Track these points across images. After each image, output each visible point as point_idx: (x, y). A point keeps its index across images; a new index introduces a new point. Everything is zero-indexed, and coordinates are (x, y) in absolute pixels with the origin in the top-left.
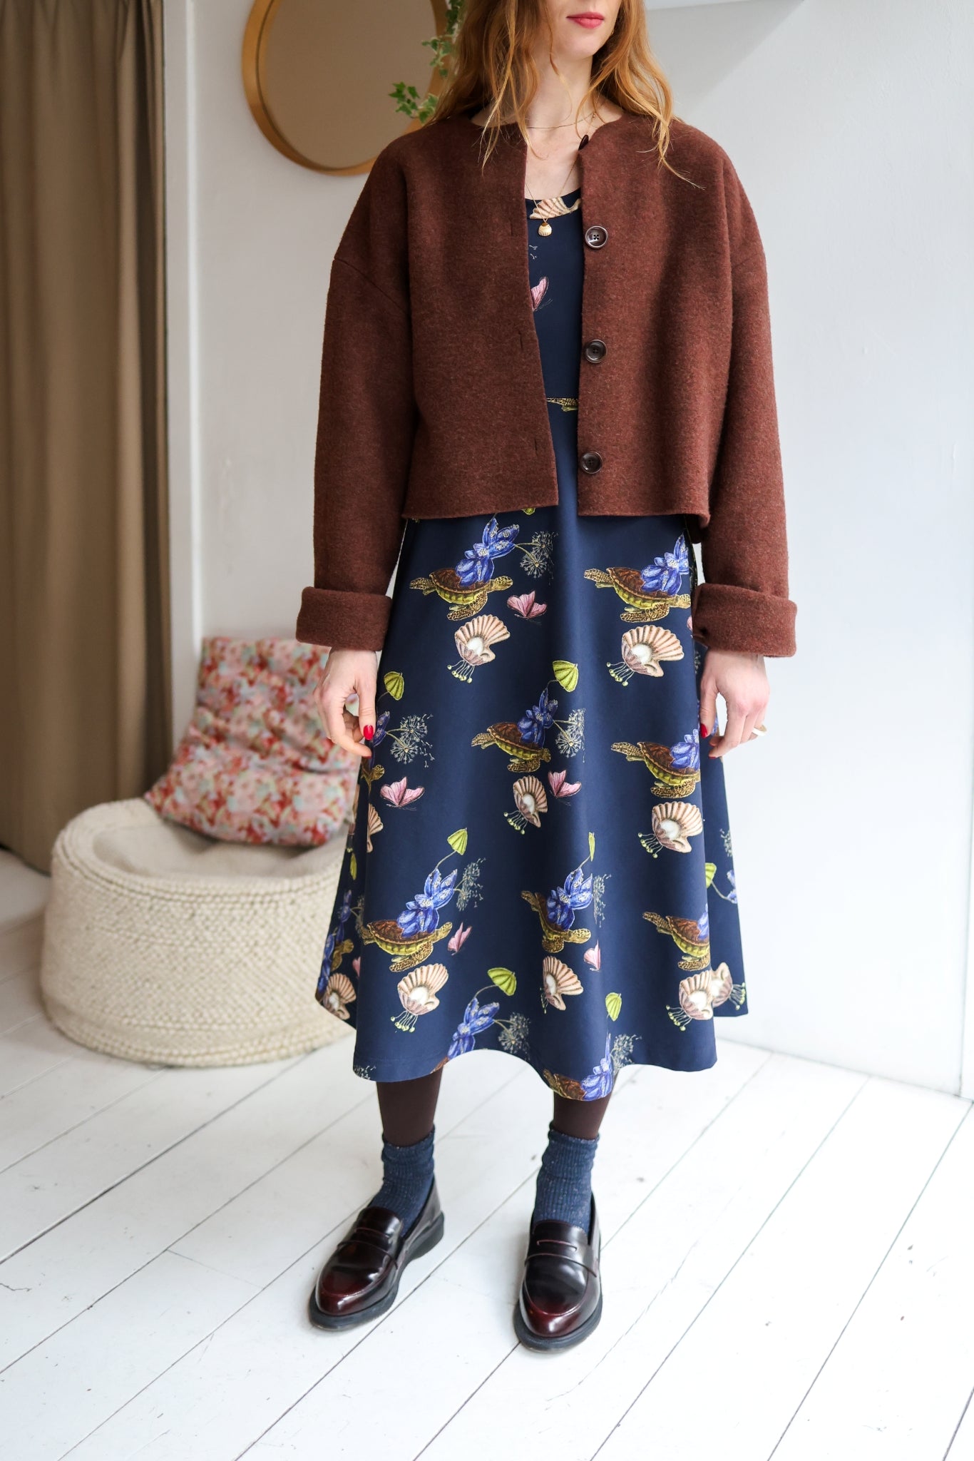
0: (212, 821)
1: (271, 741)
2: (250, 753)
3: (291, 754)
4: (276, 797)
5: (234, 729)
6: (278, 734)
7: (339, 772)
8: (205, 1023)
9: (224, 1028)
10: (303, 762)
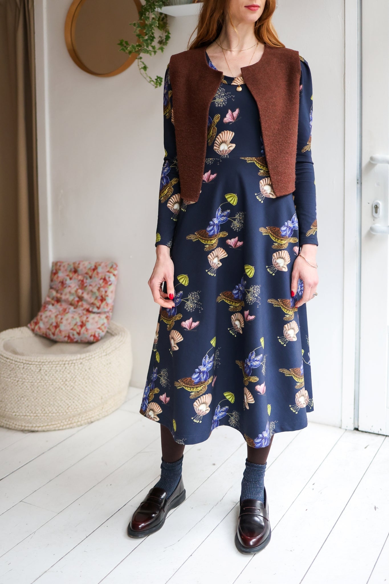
0: (54, 334)
1: (78, 302)
2: (70, 306)
3: (86, 306)
4: (79, 323)
5: (64, 297)
6: (81, 299)
7: (105, 313)
8: (46, 413)
9: (54, 415)
10: (91, 309)
